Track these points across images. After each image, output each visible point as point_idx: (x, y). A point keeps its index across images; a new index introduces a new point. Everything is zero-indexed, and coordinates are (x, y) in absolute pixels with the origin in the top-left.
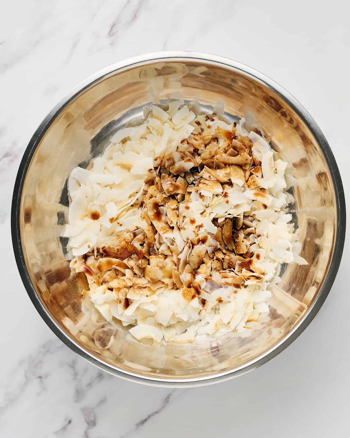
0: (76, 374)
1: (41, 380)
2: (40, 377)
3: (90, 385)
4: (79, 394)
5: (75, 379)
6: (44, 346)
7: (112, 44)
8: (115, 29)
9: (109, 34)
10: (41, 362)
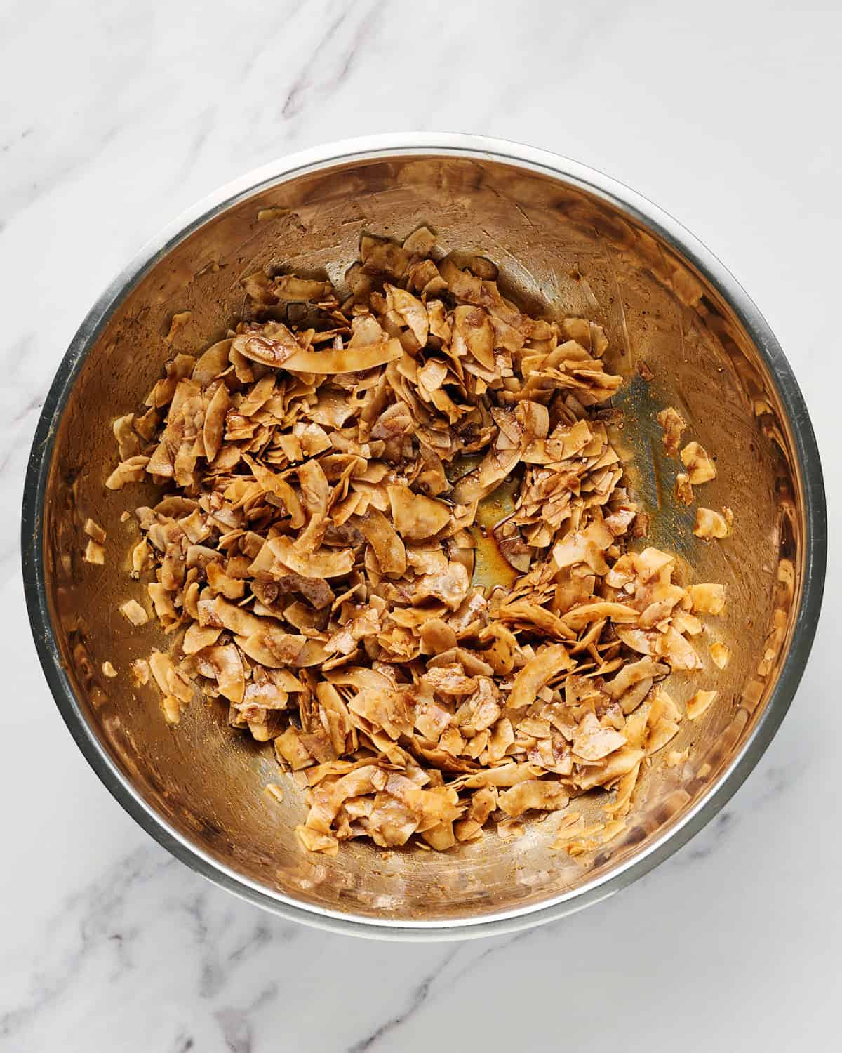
0: (203, 930)
1: (120, 945)
2: (118, 937)
3: (237, 955)
4: (211, 978)
5: (201, 941)
6: (127, 863)
7: (291, 135)
8: (297, 100)
9: (283, 112)
10: (120, 900)
